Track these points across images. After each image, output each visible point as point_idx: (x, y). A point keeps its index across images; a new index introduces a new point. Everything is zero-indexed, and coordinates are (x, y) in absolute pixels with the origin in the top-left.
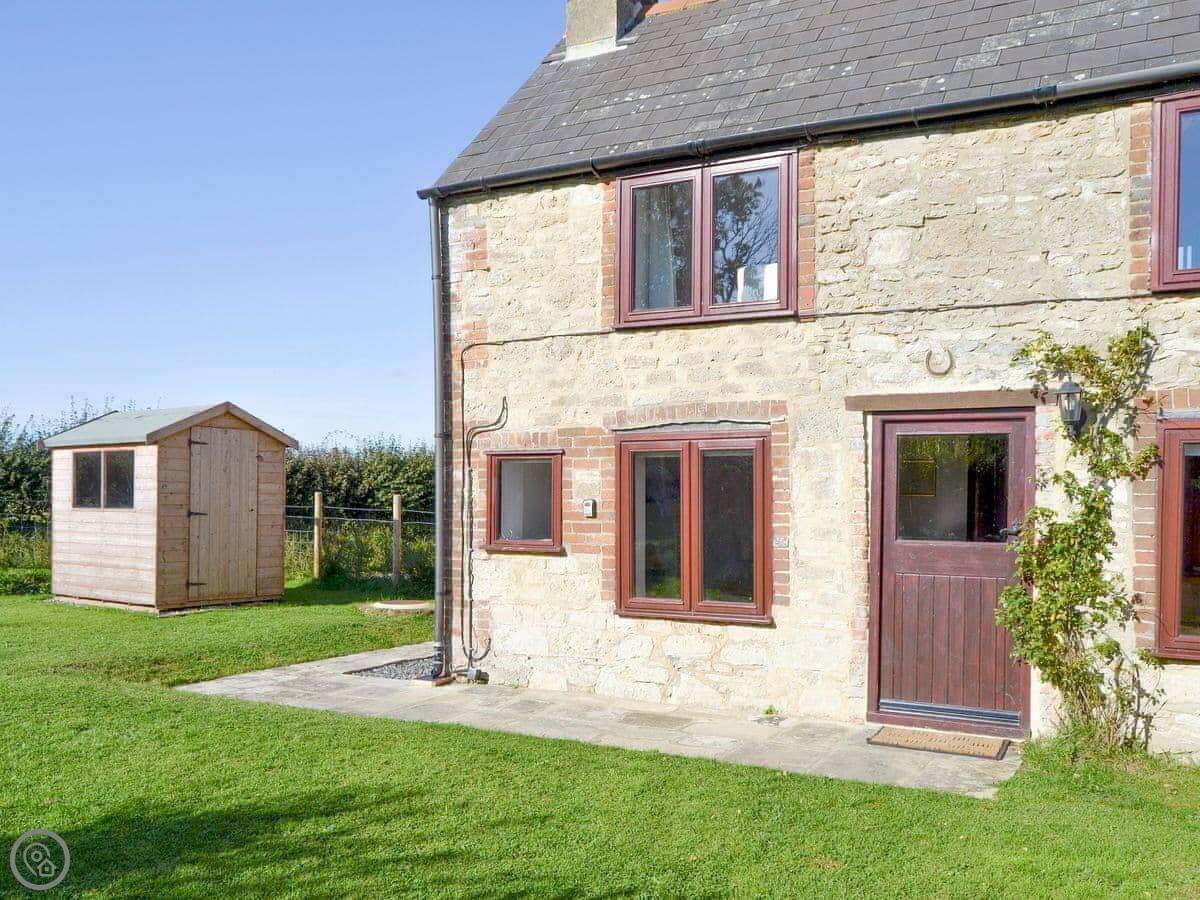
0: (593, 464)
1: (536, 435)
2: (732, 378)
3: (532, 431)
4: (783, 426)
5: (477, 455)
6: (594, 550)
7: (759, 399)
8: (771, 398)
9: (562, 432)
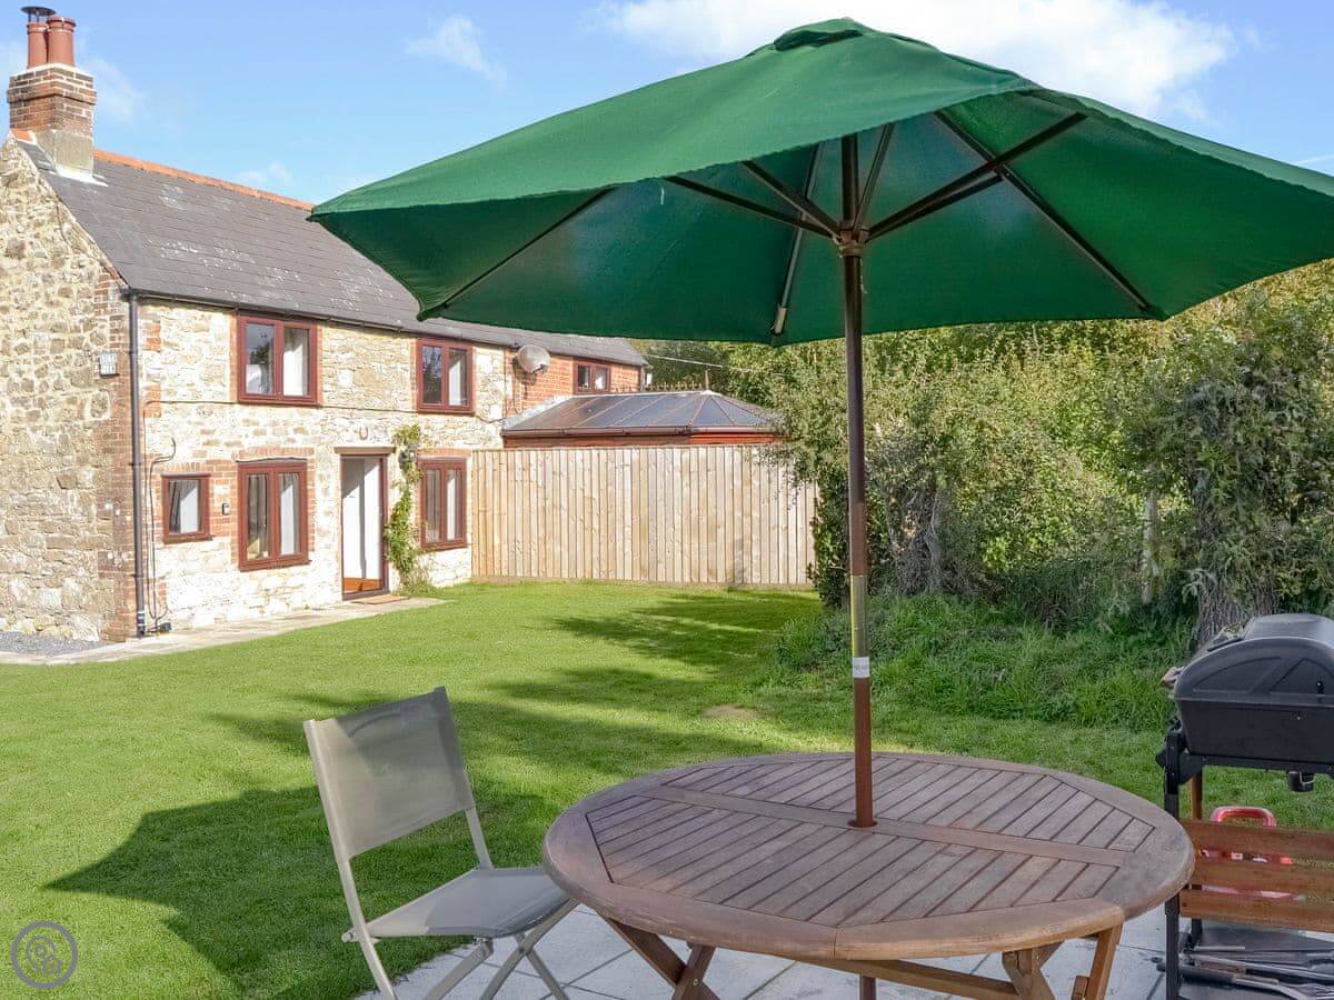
0: (226, 482)
1: (193, 464)
2: (292, 435)
3: (190, 461)
4: (312, 461)
5: (155, 477)
6: (226, 534)
7: (303, 446)
8: (308, 446)
9: (208, 462)
